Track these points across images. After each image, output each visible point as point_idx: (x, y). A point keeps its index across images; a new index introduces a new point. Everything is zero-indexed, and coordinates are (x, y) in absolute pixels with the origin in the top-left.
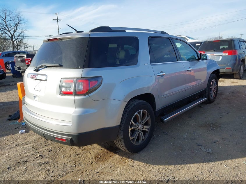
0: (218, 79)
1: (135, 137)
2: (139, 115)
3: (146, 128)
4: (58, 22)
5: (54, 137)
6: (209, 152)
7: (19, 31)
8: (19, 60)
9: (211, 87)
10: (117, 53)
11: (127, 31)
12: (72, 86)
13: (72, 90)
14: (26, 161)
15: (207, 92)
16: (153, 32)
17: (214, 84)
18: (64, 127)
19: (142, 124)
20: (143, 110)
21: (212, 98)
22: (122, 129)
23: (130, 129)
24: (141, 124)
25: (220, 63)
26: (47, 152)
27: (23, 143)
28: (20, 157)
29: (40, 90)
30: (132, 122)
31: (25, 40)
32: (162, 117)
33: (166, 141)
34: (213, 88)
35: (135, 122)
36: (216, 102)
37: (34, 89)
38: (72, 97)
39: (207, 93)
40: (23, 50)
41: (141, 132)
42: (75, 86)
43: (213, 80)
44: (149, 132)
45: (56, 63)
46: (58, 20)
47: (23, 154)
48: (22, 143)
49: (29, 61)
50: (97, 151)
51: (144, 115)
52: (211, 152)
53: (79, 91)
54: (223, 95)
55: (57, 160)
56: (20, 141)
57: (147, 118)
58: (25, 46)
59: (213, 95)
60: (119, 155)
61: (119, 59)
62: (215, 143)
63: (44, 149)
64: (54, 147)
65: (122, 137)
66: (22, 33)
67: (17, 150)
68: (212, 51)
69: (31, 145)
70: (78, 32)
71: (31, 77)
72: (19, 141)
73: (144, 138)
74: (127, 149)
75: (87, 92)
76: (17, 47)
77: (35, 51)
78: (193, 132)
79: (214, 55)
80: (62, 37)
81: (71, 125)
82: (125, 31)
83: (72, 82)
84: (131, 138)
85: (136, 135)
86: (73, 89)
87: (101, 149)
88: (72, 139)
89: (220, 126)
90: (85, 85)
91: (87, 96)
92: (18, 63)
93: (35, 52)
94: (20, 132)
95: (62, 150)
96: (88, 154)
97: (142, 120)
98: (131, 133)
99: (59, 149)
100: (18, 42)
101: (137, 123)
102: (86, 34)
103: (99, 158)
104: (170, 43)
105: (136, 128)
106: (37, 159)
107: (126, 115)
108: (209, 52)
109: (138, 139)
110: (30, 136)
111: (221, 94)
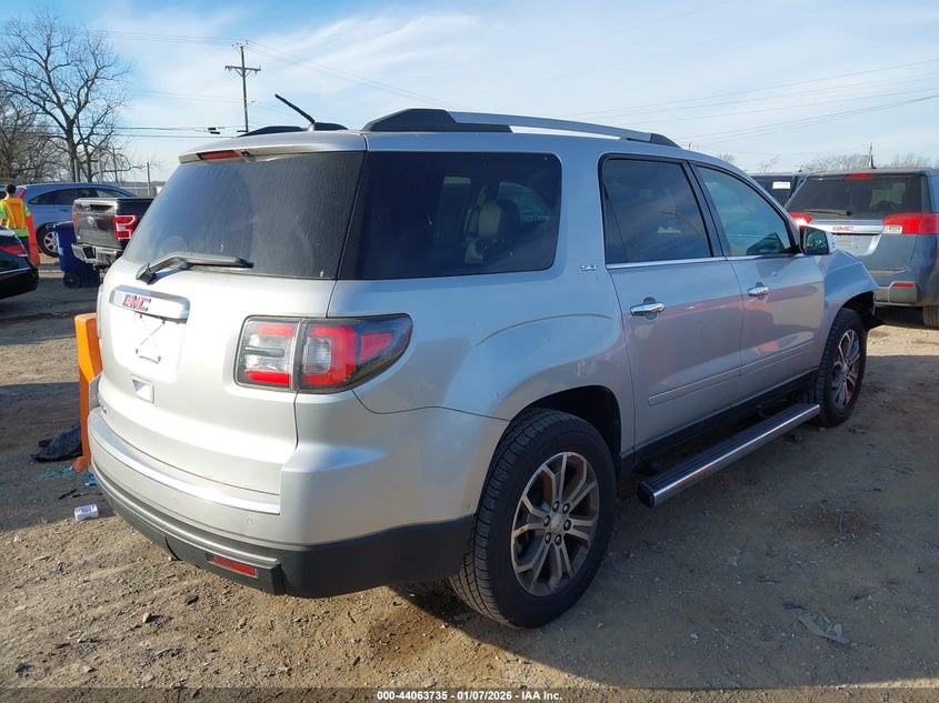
0: (867, 330)
1: (535, 563)
2: (553, 476)
3: (579, 528)
4: (244, 76)
5: (208, 555)
6: (833, 641)
7: (96, 106)
8: (91, 219)
9: (839, 363)
10: (470, 211)
11: (515, 129)
12: (289, 352)
13: (288, 367)
14: (92, 641)
15: (821, 380)
16: (618, 138)
17: (850, 346)
18: (251, 515)
19: (564, 512)
20: (570, 454)
21: (840, 406)
22: (484, 530)
23: (515, 533)
24: (560, 509)
25: (871, 262)
26: (178, 605)
27: (89, 558)
28: (72, 623)
29: (159, 358)
30: (523, 505)
31: (117, 143)
32: (643, 483)
33: (657, 579)
34: (845, 367)
35: (537, 504)
36: (854, 420)
37: (137, 351)
38: (286, 397)
39: (822, 387)
40: (109, 178)
41: (558, 544)
42: (299, 351)
43: (846, 334)
44: (590, 545)
45: (226, 253)
46: (244, 69)
47: (85, 607)
48: (82, 562)
49: (127, 227)
50: (379, 611)
51: (572, 472)
52: (845, 641)
53: (315, 371)
54: (880, 394)
55: (217, 641)
56: (75, 553)
57: (585, 487)
58: (118, 162)
59: (843, 394)
60: (469, 633)
61: (475, 235)
62: (857, 598)
63: (168, 589)
64: (207, 585)
65: (481, 564)
66: (110, 116)
67: (63, 588)
68: (840, 216)
69: (119, 569)
70: (319, 127)
71: (125, 304)
72: (70, 550)
73: (569, 569)
74: (502, 613)
75: (351, 376)
76: (85, 166)
77: (153, 185)
78: (765, 547)
79: (847, 229)
80: (254, 144)
81: (276, 509)
82: (506, 129)
83: (290, 334)
84: (517, 569)
85: (537, 555)
86: (292, 362)
87: (395, 604)
88: (279, 566)
89: (877, 528)
90: (341, 346)
91: (348, 394)
92: (87, 233)
93: (155, 190)
94: (78, 513)
95: (240, 599)
96: (343, 621)
97: (566, 494)
98: (520, 548)
99: (229, 592)
100: (90, 149)
101: (545, 506)
102: (353, 139)
103: (385, 641)
104: (685, 180)
105: (541, 526)
106: (139, 631)
107: (503, 476)
108: (826, 216)
109: (546, 574)
110: (115, 529)
111: (875, 389)
